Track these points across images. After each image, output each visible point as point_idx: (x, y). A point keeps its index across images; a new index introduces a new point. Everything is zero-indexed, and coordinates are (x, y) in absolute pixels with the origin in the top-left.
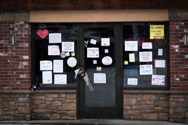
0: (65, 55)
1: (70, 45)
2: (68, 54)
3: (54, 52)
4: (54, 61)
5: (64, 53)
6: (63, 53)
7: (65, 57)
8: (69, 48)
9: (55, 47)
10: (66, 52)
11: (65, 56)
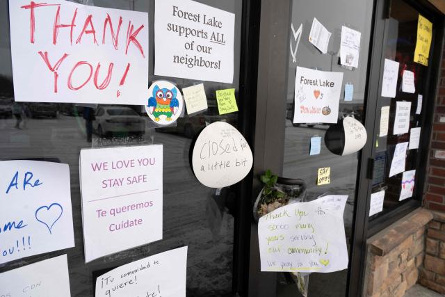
0: (174, 103)
1: (210, 30)
2: (196, 102)
3: (84, 71)
4: (90, 156)
5: (170, 86)
6: (162, 84)
7: (174, 119)
8: (207, 50)
9: (98, 23)
10: (182, 84)
11: (178, 112)
